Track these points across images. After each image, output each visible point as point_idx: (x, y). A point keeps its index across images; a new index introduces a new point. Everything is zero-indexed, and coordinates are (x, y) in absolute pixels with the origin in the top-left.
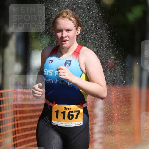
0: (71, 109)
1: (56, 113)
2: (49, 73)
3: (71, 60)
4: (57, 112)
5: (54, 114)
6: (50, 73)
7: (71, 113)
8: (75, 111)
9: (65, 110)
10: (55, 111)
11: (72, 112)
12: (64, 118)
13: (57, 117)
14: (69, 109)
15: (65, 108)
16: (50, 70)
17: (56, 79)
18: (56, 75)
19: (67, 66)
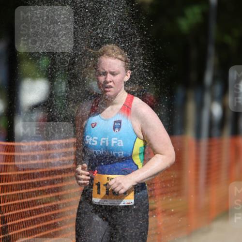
2: (92, 142)
3: (121, 121)
4: (98, 185)
6: (95, 141)
9: (108, 182)
12: (107, 193)
15: (108, 179)
16: (94, 138)
17: (102, 149)
18: (101, 144)
19: (117, 130)
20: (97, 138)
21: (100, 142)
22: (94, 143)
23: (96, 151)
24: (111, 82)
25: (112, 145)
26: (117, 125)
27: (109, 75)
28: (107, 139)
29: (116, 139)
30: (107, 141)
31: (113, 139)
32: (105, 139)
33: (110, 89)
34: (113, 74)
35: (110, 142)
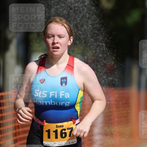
0: (63, 126)
1: (47, 133)
3: (67, 77)
4: (49, 131)
5: (45, 134)
7: (63, 131)
8: (68, 129)
11: (65, 130)
13: (49, 137)
14: (61, 126)
15: (57, 126)
17: (51, 100)
18: (50, 97)
19: (64, 85)
20: (46, 92)
21: (49, 95)
23: (46, 102)
24: (57, 43)
25: (61, 97)
26: (64, 81)
27: (56, 37)
28: (56, 92)
29: (64, 92)
30: (56, 94)
31: (61, 93)
32: (54, 92)
33: (57, 50)
34: (60, 36)
35: (58, 94)
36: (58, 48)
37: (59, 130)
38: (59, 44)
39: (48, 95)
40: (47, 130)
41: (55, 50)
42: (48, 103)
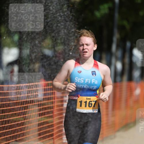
0: (90, 99)
1: (80, 103)
3: (95, 71)
5: (78, 104)
6: (81, 80)
7: (91, 103)
8: (93, 101)
9: (86, 100)
10: (80, 102)
11: (91, 102)
12: (86, 106)
13: (81, 106)
16: (81, 79)
17: (86, 85)
18: (86, 82)
19: (94, 75)
20: (83, 79)
22: (82, 81)
23: (82, 86)
24: (86, 49)
25: (92, 83)
26: (94, 73)
27: (85, 45)
28: (90, 79)
29: (94, 80)
30: (89, 81)
31: (93, 80)
32: (88, 79)
33: (86, 53)
34: (87, 45)
35: (91, 81)
36: (87, 52)
37: (88, 101)
38: (87, 50)
39: (84, 81)
40: (80, 101)
41: (85, 53)
42: (83, 87)
